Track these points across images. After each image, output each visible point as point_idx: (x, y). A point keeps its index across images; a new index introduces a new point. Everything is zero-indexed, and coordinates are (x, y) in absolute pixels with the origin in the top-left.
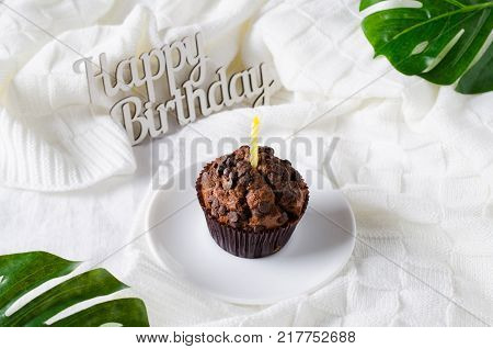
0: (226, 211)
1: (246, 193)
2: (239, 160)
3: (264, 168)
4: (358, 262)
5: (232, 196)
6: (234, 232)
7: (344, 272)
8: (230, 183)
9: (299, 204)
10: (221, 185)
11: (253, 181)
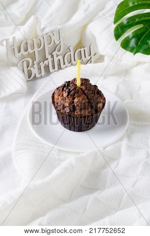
0: (64, 107)
1: (74, 98)
2: (72, 83)
3: (83, 87)
4: (129, 136)
5: (67, 100)
6: (68, 117)
7: (121, 139)
8: (67, 94)
9: (100, 105)
10: (63, 95)
11: (78, 93)
